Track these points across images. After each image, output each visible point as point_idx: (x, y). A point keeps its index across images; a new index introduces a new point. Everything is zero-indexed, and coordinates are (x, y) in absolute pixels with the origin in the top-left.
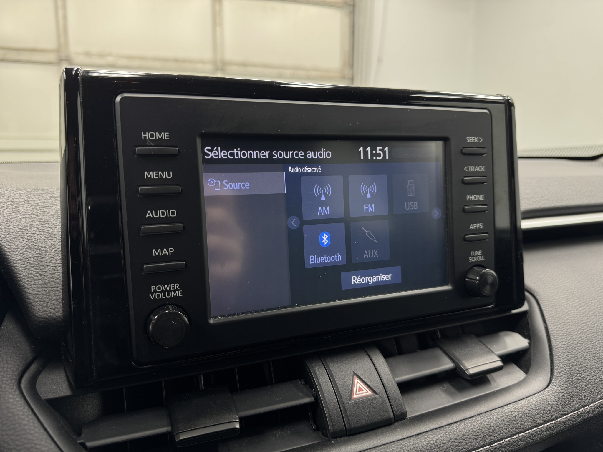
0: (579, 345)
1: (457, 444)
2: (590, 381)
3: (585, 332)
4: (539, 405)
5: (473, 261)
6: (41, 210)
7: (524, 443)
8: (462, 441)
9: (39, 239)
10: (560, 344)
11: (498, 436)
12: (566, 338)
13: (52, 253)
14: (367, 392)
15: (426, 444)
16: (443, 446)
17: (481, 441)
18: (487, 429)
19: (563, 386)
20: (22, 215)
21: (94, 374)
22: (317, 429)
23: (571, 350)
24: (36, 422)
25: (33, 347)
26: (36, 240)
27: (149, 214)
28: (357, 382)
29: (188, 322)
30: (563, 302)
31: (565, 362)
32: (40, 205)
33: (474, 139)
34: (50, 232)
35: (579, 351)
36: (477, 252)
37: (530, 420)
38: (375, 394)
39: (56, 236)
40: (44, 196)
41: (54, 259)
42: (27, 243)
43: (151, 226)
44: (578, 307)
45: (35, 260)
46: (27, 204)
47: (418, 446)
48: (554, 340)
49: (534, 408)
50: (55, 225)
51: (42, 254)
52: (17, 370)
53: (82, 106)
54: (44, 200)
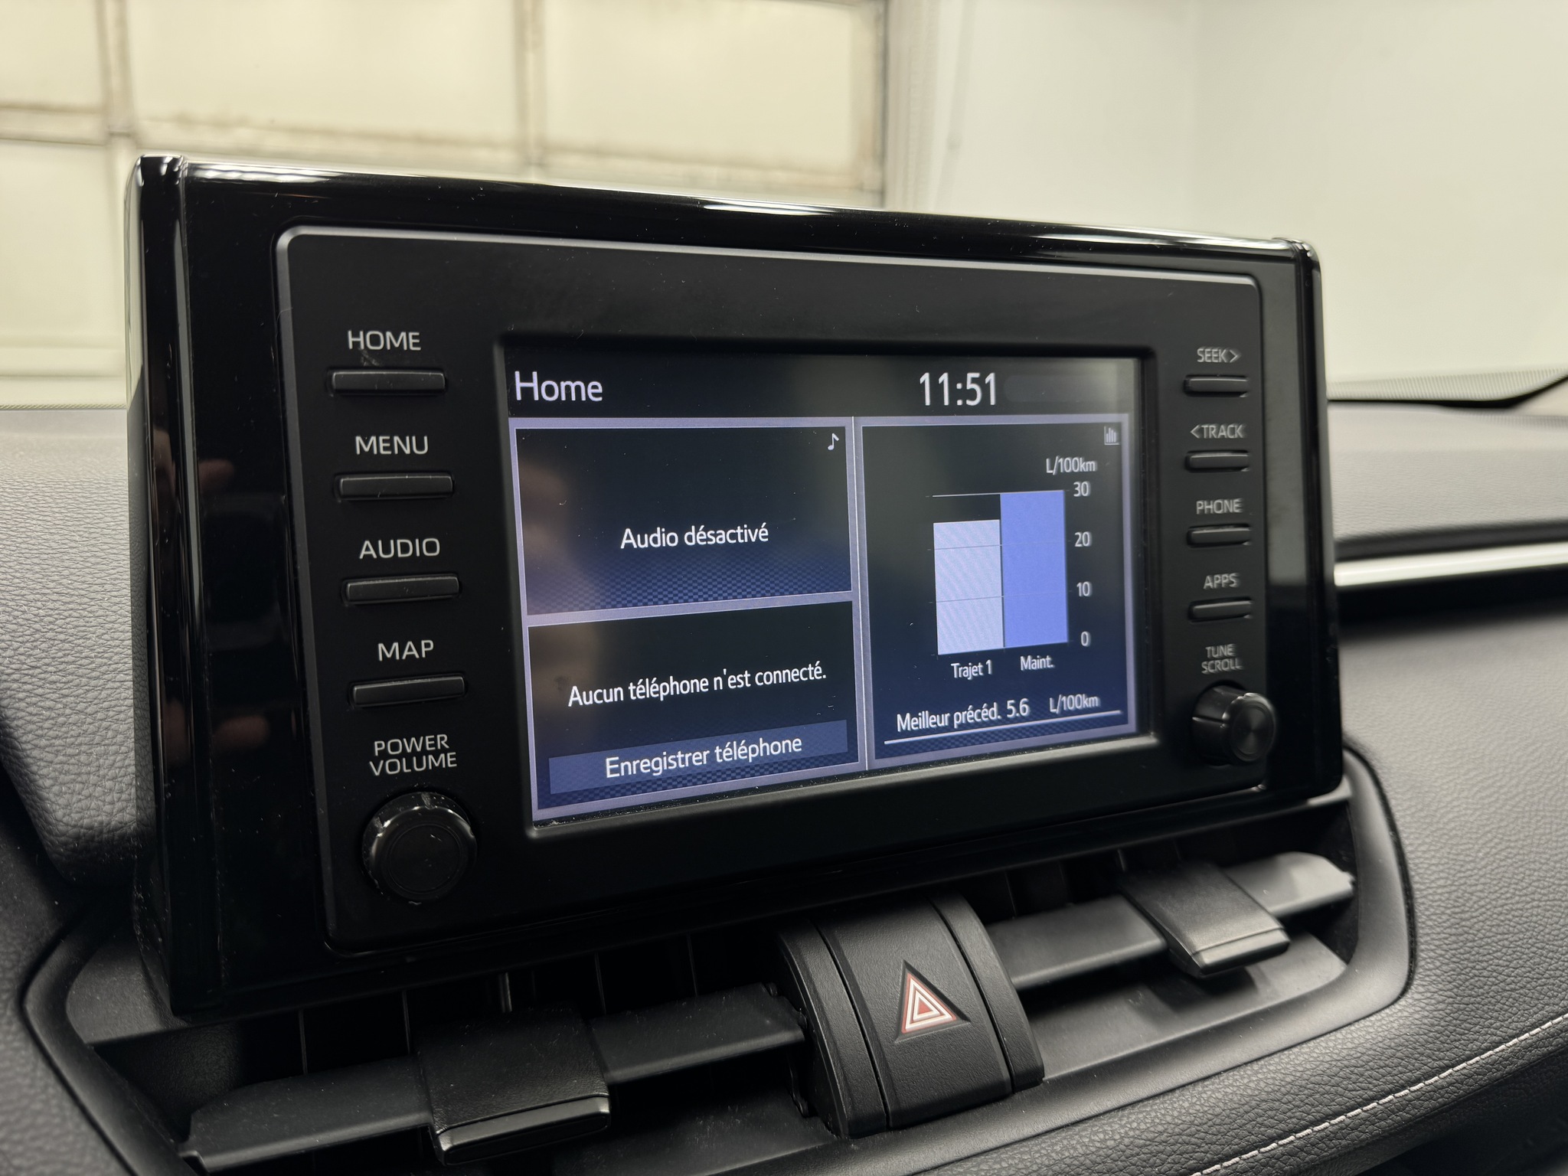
0: (1480, 887)
1: (1175, 1148)
2: (1509, 980)
3: (1496, 854)
4: (1381, 1045)
5: (1212, 671)
6: (74, 538)
7: (1344, 1142)
8: (1187, 1141)
9: (70, 616)
10: (1433, 885)
11: (1277, 1124)
12: (1447, 871)
13: (104, 652)
14: (942, 1014)
15: (1094, 1149)
16: (1138, 1154)
17: (1236, 1140)
18: (1250, 1107)
19: (1441, 993)
20: (23, 551)
21: (223, 976)
22: (811, 1113)
23: (1460, 900)
24: (67, 1104)
25: (56, 903)
26: (62, 617)
27: (367, 549)
28: (916, 989)
29: (472, 836)
30: (1437, 778)
31: (1445, 931)
32: (70, 523)
33: (1215, 352)
34: (99, 596)
35: (1482, 903)
36: (1221, 647)
37: (1360, 1082)
38: (961, 1021)
39: (115, 608)
40: (82, 500)
41: (111, 669)
42: (37, 626)
43: (372, 582)
44: (1476, 789)
45: (60, 671)
46: (34, 522)
47: (1075, 1155)
48: (1418, 874)
49: (1370, 1052)
50: (112, 577)
51: (78, 655)
52: (13, 967)
53: (187, 259)
54: (82, 511)
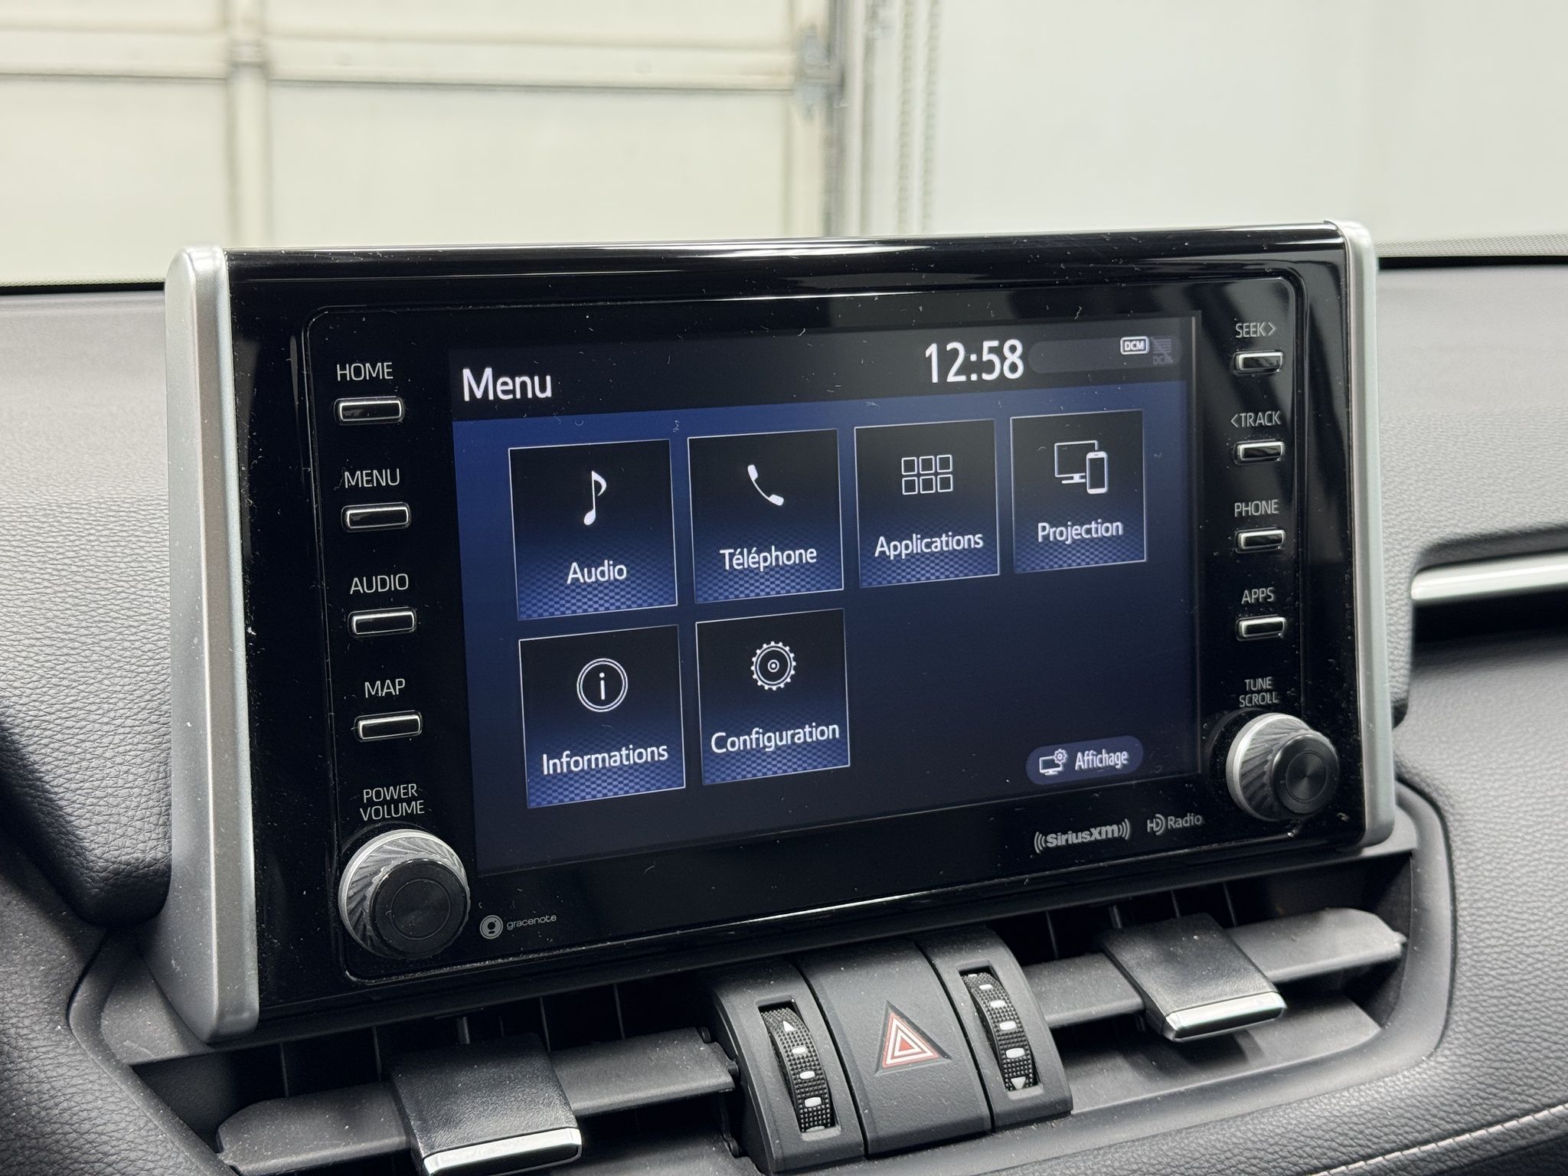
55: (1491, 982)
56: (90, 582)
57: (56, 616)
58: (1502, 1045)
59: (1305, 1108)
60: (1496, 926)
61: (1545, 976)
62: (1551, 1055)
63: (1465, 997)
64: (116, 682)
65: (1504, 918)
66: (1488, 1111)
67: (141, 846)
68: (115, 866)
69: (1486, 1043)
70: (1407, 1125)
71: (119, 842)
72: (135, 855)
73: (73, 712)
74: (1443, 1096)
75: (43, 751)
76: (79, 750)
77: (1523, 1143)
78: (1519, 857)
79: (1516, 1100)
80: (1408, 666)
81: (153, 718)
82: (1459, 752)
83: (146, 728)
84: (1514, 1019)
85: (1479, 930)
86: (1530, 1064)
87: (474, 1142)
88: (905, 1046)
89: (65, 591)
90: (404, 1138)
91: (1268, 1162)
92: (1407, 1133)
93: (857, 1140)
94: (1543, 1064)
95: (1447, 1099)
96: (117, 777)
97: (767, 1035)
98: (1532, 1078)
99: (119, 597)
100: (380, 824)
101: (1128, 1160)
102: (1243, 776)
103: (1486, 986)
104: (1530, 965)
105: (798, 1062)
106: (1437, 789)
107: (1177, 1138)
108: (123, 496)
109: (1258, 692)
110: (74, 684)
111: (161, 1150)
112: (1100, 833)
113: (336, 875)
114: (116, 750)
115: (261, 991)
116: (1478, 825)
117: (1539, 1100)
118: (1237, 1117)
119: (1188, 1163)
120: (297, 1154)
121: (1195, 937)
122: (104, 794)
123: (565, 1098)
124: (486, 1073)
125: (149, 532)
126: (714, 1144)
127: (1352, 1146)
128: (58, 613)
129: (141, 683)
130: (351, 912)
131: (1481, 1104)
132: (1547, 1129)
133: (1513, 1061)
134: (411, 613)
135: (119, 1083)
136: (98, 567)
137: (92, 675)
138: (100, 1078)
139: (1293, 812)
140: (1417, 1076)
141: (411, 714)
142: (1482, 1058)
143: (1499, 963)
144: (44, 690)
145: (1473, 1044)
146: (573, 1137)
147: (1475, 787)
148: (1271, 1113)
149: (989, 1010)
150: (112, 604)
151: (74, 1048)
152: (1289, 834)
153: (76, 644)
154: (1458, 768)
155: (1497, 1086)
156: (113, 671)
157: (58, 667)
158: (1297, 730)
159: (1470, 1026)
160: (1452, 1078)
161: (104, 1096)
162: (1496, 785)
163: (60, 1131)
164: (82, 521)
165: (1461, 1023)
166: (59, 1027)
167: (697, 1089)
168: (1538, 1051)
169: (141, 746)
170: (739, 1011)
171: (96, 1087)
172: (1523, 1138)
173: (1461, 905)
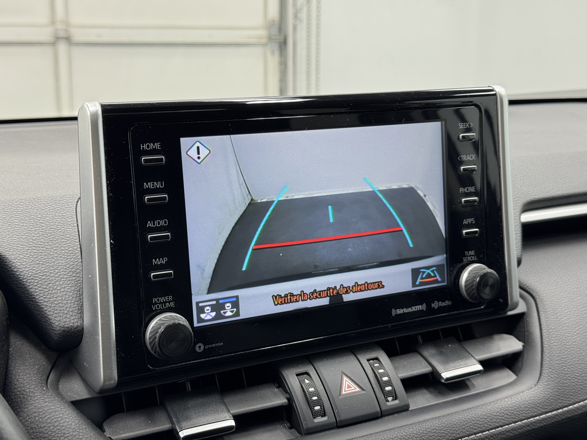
55: (556, 358)
56: (48, 226)
57: (36, 239)
58: (561, 380)
59: (492, 405)
60: (556, 338)
61: (575, 356)
62: (578, 384)
63: (547, 364)
64: (59, 262)
65: (559, 335)
66: (557, 404)
67: (72, 321)
68: (63, 329)
69: (555, 380)
70: (529, 410)
71: (64, 320)
72: (70, 325)
73: (45, 273)
74: (541, 400)
75: (35, 288)
76: (48, 287)
77: (570, 416)
78: (563, 313)
79: (567, 400)
80: (521, 246)
81: (74, 275)
82: (540, 276)
83: (72, 278)
84: (565, 371)
85: (551, 340)
86: (571, 387)
87: (197, 426)
88: (349, 387)
89: (39, 230)
90: (171, 425)
91: (481, 425)
92: (529, 413)
93: (334, 421)
94: (575, 387)
95: (542, 401)
96: (62, 296)
97: (299, 385)
98: (572, 392)
99: (58, 231)
100: (159, 311)
101: (431, 425)
102: (466, 286)
103: (554, 360)
104: (569, 352)
105: (311, 393)
106: (532, 290)
107: (448, 417)
108: (57, 195)
109: (470, 256)
110: (45, 263)
111: (84, 431)
112: (415, 308)
113: (144, 330)
114: (61, 287)
115: (118, 373)
116: (548, 302)
117: (575, 400)
118: (468, 409)
119: (452, 426)
120: (133, 432)
121: (449, 345)
122: (58, 303)
123: (228, 409)
124: (199, 401)
125: (67, 208)
126: (282, 424)
127: (510, 418)
128: (37, 238)
129: (69, 262)
130: (150, 343)
131: (554, 402)
132: (578, 410)
133: (565, 386)
134: (169, 234)
135: (67, 408)
136: (50, 220)
137: (51, 260)
138: (61, 406)
139: (483, 299)
140: (531, 393)
141: (169, 270)
142: (554, 386)
143: (558, 351)
144: (34, 265)
145: (550, 380)
146: (232, 423)
147: (546, 289)
148: (481, 407)
149: (378, 373)
150: (56, 234)
151: (51, 396)
152: (482, 307)
153: (44, 249)
154: (539, 282)
155: (560, 395)
156: (58, 258)
157: (38, 257)
158: (484, 269)
159: (549, 374)
160: (544, 393)
161: (62, 412)
162: (554, 288)
163: (47, 426)
164: (42, 204)
165: (546, 373)
166: (45, 388)
167: (275, 405)
168: (574, 382)
169: (70, 285)
170: (289, 376)
171: (60, 409)
172: (570, 414)
173: (544, 331)
